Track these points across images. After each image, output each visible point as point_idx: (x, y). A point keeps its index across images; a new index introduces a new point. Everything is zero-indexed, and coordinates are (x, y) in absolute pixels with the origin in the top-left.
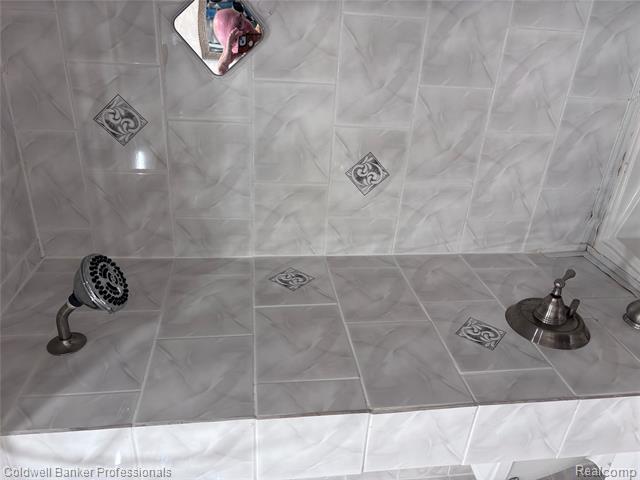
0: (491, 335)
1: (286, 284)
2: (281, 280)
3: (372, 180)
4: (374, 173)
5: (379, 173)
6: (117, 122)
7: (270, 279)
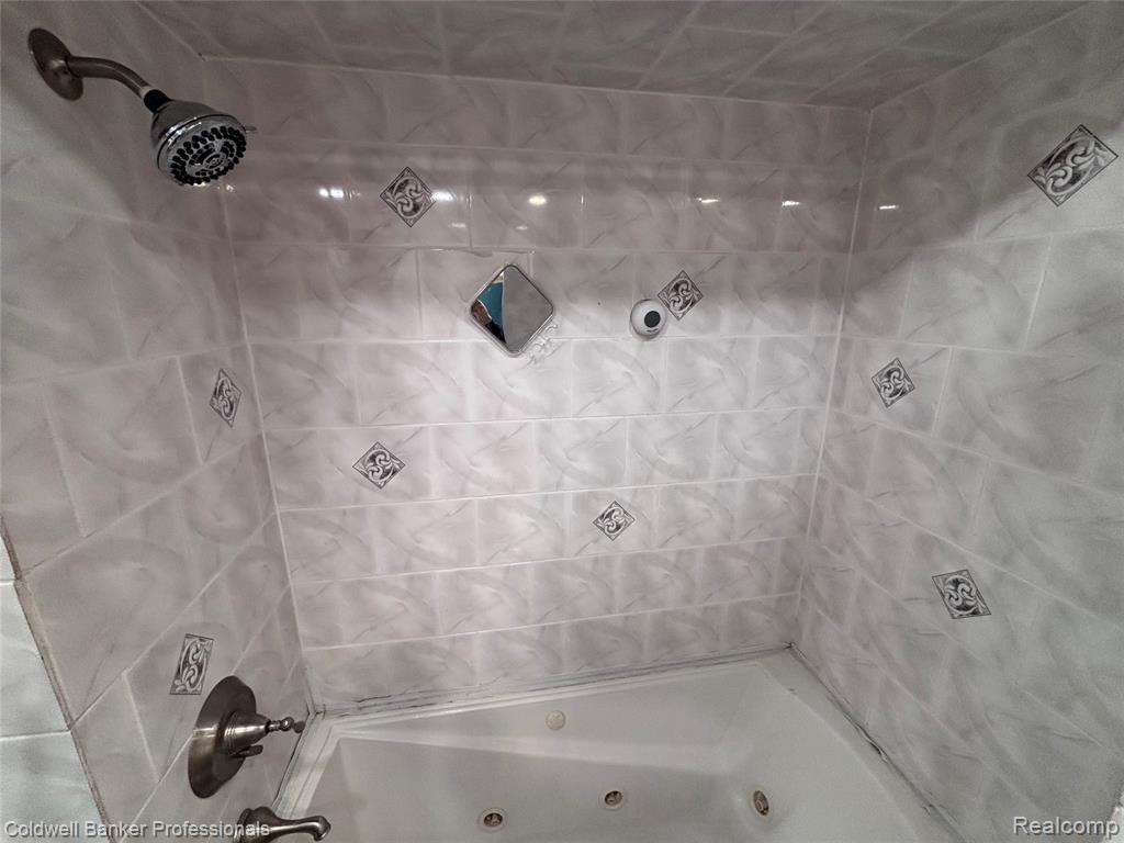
0: (193, 680)
1: (218, 392)
2: (222, 384)
3: (373, 472)
4: (381, 472)
5: (382, 478)
6: (407, 193)
7: (222, 371)
